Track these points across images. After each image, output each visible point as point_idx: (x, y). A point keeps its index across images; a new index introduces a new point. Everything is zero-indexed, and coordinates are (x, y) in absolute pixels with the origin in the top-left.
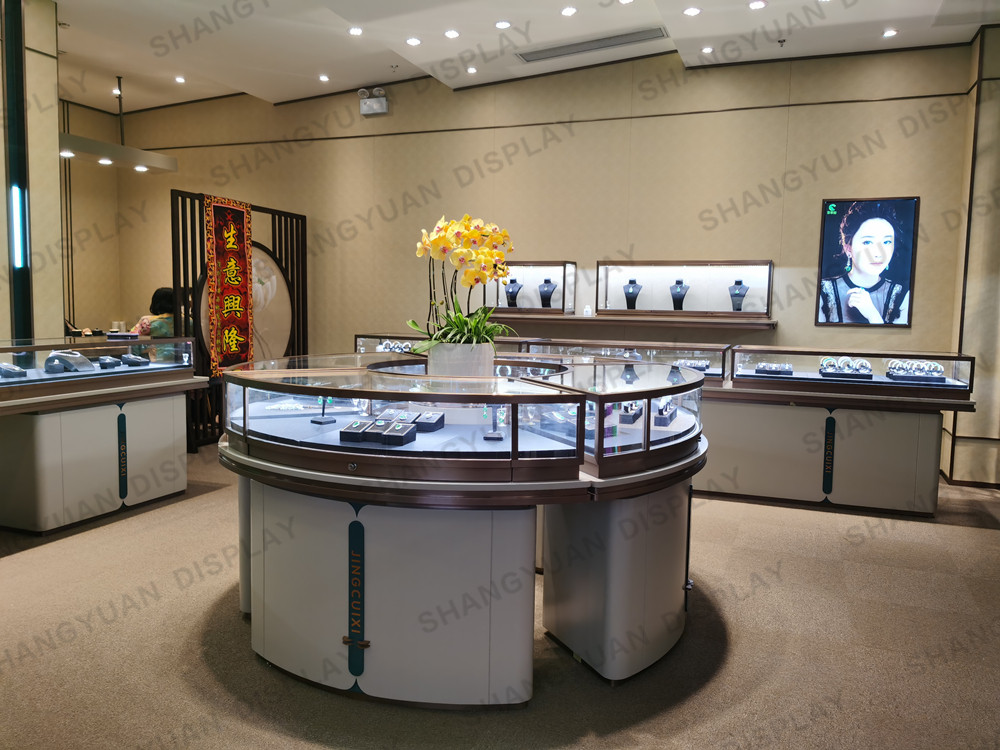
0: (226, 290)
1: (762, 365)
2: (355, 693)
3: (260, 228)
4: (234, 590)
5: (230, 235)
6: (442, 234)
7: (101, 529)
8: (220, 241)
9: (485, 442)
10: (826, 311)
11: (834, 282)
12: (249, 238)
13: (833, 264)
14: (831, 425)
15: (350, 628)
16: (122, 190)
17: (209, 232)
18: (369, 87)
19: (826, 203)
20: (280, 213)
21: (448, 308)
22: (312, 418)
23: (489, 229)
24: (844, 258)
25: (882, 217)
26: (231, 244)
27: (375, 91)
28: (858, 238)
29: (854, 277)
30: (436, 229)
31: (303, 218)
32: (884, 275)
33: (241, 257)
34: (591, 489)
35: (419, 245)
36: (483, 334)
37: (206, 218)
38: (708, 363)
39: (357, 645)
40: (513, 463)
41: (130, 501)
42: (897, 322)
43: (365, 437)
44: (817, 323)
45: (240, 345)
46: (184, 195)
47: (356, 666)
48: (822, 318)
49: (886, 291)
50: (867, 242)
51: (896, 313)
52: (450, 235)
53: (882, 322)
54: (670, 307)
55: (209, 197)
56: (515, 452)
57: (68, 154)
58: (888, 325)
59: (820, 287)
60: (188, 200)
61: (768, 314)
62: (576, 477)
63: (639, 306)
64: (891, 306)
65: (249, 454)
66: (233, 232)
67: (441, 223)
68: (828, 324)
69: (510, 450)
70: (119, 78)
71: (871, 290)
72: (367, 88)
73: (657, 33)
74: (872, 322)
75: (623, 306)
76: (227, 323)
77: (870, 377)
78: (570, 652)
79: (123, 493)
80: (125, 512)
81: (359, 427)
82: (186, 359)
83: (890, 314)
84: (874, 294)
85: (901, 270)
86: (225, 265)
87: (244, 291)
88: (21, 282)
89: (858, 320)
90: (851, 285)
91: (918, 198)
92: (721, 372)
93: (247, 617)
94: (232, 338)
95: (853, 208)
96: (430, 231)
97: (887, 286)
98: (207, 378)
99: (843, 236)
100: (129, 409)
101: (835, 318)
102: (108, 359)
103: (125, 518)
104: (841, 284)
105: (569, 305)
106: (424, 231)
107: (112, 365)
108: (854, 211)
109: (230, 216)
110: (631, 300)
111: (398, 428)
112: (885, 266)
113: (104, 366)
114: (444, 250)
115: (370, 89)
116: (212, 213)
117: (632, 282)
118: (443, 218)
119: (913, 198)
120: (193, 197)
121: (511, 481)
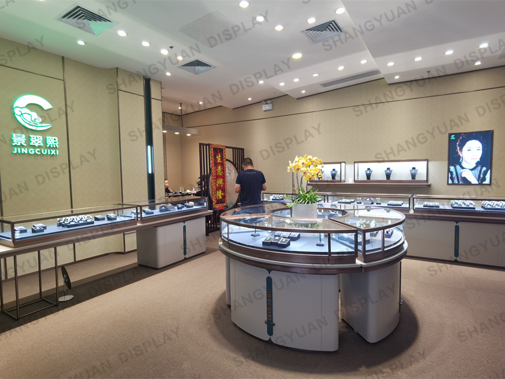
0: (218, 177)
1: (426, 203)
2: (270, 342)
3: (229, 154)
4: (224, 294)
5: (219, 157)
6: (297, 163)
7: (178, 267)
8: (216, 160)
9: (317, 247)
10: (452, 179)
11: (455, 167)
12: (225, 158)
13: (454, 159)
14: (457, 228)
15: (268, 318)
16: (182, 143)
17: (212, 157)
18: (266, 100)
19: (450, 135)
20: (235, 148)
21: (299, 190)
22: (251, 233)
23: (314, 159)
24: (459, 157)
25: (476, 139)
26: (219, 161)
27: (268, 102)
28: (465, 148)
29: (464, 164)
30: (294, 161)
31: (243, 149)
32: (478, 164)
33: (223, 165)
34: (361, 267)
35: (288, 168)
36: (313, 200)
37: (211, 152)
38: (402, 202)
39: (270, 324)
40: (329, 257)
41: (187, 256)
42: (484, 183)
43: (272, 244)
44: (448, 184)
45: (222, 196)
46: (203, 145)
47: (270, 332)
48: (450, 182)
49: (479, 170)
50: (469, 150)
51: (484, 179)
52: (300, 164)
53: (477, 183)
54: (385, 179)
55: (211, 145)
56: (330, 253)
57: (165, 132)
58: (481, 184)
59: (449, 169)
60: (205, 146)
61: (427, 181)
62: (355, 262)
63: (372, 178)
64: (482, 176)
65: (230, 248)
66: (220, 156)
67: (297, 159)
68: (453, 184)
69: (327, 251)
70: (181, 104)
71: (471, 170)
72: (265, 101)
73: (376, 72)
74: (473, 183)
75: (365, 179)
76: (218, 189)
77: (474, 208)
78: (353, 329)
79: (185, 253)
80: (186, 260)
81: (269, 240)
82: (205, 205)
83: (481, 180)
84: (473, 171)
85: (486, 161)
86: (217, 168)
87: (223, 177)
88: (151, 178)
89: (466, 182)
90: (463, 168)
91: (493, 131)
92: (408, 207)
93: (229, 306)
94: (220, 194)
95: (462, 136)
96: (292, 162)
97: (479, 168)
98: (212, 211)
99: (458, 148)
100: (187, 223)
101: (456, 182)
102: (180, 206)
103: (186, 262)
104: (458, 167)
105: (343, 178)
106: (290, 162)
107: (181, 208)
108: (463, 138)
109: (219, 151)
110: (368, 176)
111: (283, 241)
112: (478, 159)
113: (178, 208)
114: (298, 169)
115: (266, 101)
116: (212, 150)
117: (369, 169)
118: (297, 156)
119: (490, 131)
120: (206, 145)
121: (329, 264)
